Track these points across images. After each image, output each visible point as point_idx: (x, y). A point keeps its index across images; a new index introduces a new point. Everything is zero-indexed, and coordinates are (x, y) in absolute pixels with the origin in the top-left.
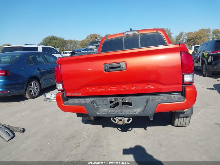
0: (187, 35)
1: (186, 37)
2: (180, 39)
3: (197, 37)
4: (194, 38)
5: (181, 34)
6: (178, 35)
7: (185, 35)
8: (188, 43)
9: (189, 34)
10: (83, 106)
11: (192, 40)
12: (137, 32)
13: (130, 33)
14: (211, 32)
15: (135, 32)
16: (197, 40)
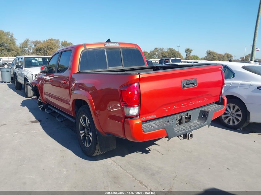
0: (33, 44)
1: (33, 46)
2: (26, 48)
3: (47, 47)
4: (45, 48)
5: (27, 42)
6: (23, 42)
7: (31, 43)
8: (37, 53)
9: (36, 43)
10: (165, 129)
11: (42, 50)
12: (118, 45)
13: (111, 45)
14: (60, 44)
15: (117, 45)
16: (48, 51)
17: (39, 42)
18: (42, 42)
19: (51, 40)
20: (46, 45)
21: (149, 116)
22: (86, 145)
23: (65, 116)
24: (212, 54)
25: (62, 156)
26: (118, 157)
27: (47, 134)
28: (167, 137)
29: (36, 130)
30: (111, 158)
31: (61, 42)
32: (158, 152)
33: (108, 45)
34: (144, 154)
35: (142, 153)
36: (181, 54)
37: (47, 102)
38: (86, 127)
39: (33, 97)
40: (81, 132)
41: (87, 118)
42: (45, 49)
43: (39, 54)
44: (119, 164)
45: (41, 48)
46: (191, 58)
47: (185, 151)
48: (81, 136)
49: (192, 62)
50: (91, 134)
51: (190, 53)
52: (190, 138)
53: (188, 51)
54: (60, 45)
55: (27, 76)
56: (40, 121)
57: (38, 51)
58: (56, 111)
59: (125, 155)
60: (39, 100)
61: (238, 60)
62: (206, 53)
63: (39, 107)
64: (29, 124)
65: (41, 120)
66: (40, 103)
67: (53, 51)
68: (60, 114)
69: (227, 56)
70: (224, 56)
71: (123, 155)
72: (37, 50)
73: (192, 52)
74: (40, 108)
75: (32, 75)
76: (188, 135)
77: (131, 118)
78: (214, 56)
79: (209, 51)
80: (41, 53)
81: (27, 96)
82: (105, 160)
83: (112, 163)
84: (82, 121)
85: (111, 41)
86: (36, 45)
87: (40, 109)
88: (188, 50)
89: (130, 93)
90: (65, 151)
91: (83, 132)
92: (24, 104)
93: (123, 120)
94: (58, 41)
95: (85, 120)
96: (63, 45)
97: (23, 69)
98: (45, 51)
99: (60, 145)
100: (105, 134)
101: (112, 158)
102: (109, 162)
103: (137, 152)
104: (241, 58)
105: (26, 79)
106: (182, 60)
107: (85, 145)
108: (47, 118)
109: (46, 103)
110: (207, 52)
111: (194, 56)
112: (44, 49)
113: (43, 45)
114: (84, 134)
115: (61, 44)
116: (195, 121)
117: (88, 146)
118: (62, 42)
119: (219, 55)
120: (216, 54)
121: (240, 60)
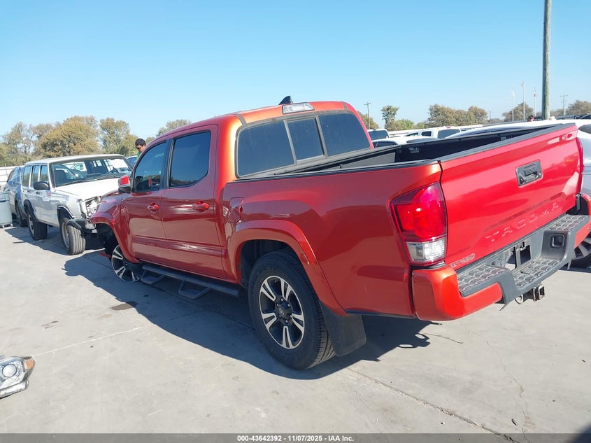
0: (35, 133)
1: (35, 138)
2: (19, 143)
3: (69, 136)
4: (64, 140)
5: (18, 129)
7: (29, 131)
8: (48, 153)
9: (41, 130)
10: (499, 283)
11: (58, 145)
12: (310, 109)
13: (296, 109)
14: (96, 126)
15: (307, 108)
16: (71, 145)
17: (48, 127)
18: (54, 126)
19: (76, 119)
20: (66, 133)
21: (461, 258)
22: (287, 343)
23: (203, 284)
24: (443, 114)
25: (233, 379)
26: (363, 362)
27: (168, 333)
28: (502, 301)
29: (135, 327)
30: (349, 367)
31: (99, 123)
32: (448, 338)
33: (289, 111)
34: (419, 347)
35: (414, 347)
36: (374, 121)
37: (138, 259)
38: (281, 303)
39: (86, 252)
40: (265, 316)
41: (283, 281)
42: (66, 142)
43: (52, 154)
44: (377, 379)
45: (55, 140)
46: (397, 126)
47: (505, 329)
48: (268, 326)
49: (417, 134)
50: (301, 317)
51: (394, 114)
52: (540, 296)
53: (389, 112)
54: (99, 128)
55: (68, 204)
56: (133, 304)
57: (49, 147)
58: (172, 275)
59: (378, 357)
60: (113, 256)
61: (498, 119)
62: (429, 111)
63: (117, 272)
64: (110, 316)
65: (134, 302)
66: (119, 264)
67: (83, 143)
68: (185, 281)
69: (475, 114)
70: (468, 114)
71: (374, 357)
72: (44, 146)
73: (397, 112)
74: (119, 274)
75: (79, 200)
76: (537, 290)
77: (427, 268)
78: (447, 117)
79: (436, 106)
80: (55, 151)
81: (70, 252)
82: (338, 373)
83: (359, 379)
84: (265, 289)
85: (293, 100)
86: (40, 136)
87: (121, 276)
88: (388, 109)
89: (419, 210)
90: (233, 366)
91: (273, 314)
92: (71, 269)
93: (406, 274)
94: (92, 119)
95: (276, 286)
96: (104, 129)
97: (52, 189)
98: (64, 146)
99: (213, 352)
100: (347, 312)
101: (352, 367)
102: (351, 377)
103: (401, 346)
104: (504, 115)
105: (63, 213)
106: (389, 133)
107: (284, 345)
108: (145, 296)
109: (138, 261)
110: (431, 110)
111: (403, 121)
112: (62, 141)
113: (58, 132)
114: (275, 319)
115: (101, 126)
116: (538, 258)
117: (291, 347)
118: (102, 121)
119: (457, 112)
120: (451, 112)
121: (504, 118)
